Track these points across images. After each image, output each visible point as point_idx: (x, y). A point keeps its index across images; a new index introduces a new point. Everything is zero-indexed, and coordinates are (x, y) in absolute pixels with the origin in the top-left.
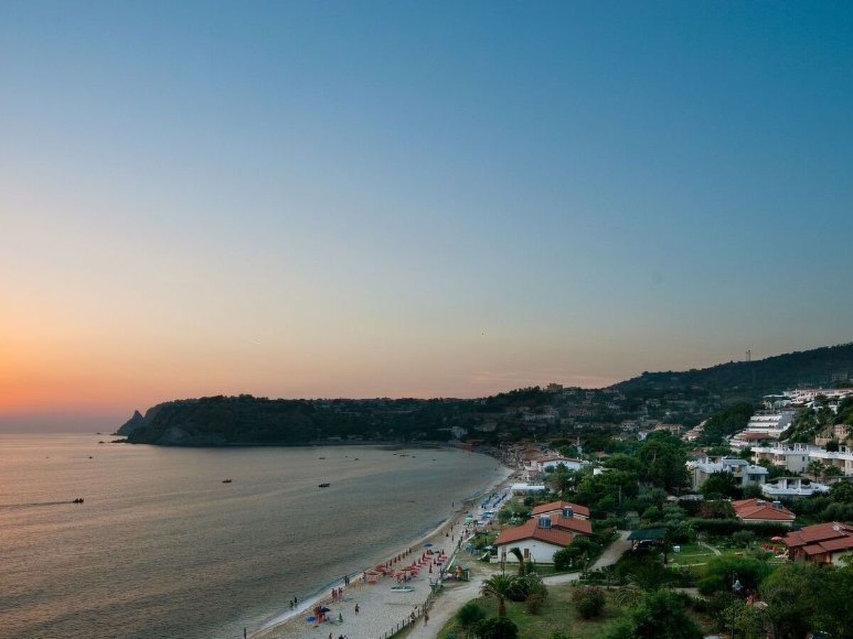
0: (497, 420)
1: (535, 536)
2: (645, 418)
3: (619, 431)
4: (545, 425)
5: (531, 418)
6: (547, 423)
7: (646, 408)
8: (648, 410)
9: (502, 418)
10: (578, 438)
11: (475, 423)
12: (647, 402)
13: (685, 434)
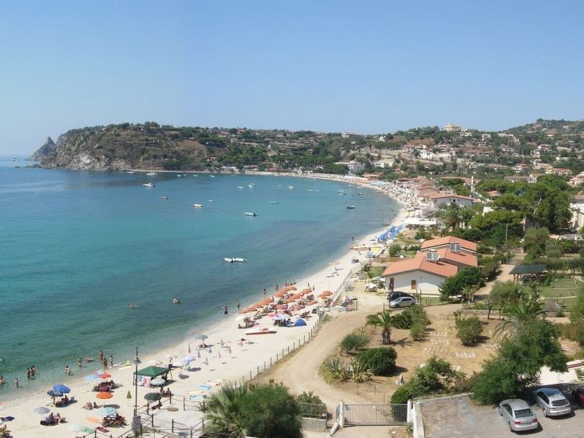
0: (394, 156)
1: (421, 268)
2: (537, 162)
3: (512, 173)
4: (442, 164)
5: (428, 157)
6: (444, 162)
7: (538, 153)
8: (541, 155)
9: (399, 155)
10: (472, 177)
11: (372, 159)
12: (540, 147)
13: (572, 178)
